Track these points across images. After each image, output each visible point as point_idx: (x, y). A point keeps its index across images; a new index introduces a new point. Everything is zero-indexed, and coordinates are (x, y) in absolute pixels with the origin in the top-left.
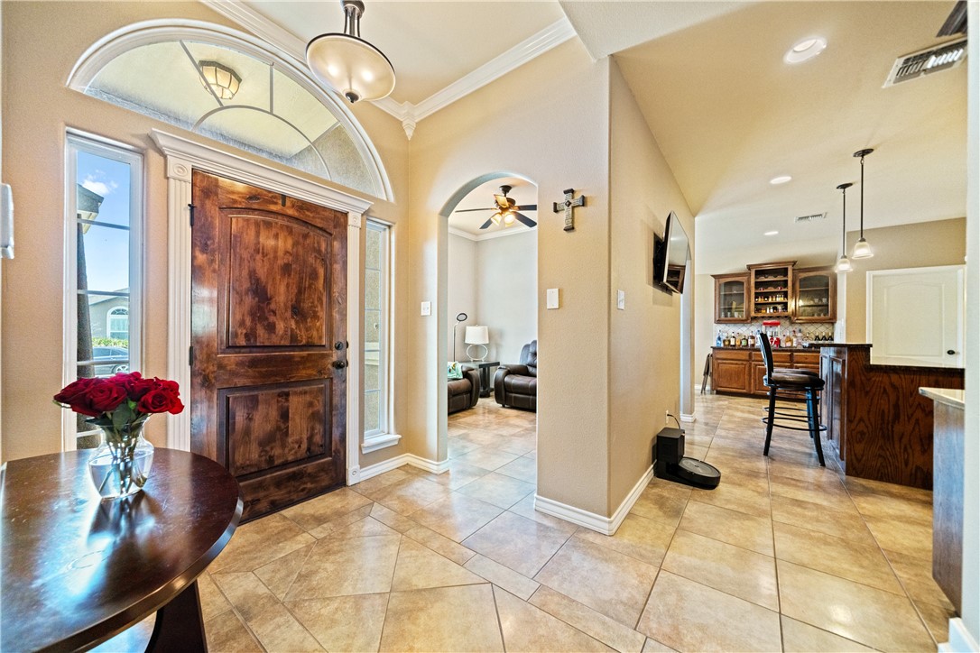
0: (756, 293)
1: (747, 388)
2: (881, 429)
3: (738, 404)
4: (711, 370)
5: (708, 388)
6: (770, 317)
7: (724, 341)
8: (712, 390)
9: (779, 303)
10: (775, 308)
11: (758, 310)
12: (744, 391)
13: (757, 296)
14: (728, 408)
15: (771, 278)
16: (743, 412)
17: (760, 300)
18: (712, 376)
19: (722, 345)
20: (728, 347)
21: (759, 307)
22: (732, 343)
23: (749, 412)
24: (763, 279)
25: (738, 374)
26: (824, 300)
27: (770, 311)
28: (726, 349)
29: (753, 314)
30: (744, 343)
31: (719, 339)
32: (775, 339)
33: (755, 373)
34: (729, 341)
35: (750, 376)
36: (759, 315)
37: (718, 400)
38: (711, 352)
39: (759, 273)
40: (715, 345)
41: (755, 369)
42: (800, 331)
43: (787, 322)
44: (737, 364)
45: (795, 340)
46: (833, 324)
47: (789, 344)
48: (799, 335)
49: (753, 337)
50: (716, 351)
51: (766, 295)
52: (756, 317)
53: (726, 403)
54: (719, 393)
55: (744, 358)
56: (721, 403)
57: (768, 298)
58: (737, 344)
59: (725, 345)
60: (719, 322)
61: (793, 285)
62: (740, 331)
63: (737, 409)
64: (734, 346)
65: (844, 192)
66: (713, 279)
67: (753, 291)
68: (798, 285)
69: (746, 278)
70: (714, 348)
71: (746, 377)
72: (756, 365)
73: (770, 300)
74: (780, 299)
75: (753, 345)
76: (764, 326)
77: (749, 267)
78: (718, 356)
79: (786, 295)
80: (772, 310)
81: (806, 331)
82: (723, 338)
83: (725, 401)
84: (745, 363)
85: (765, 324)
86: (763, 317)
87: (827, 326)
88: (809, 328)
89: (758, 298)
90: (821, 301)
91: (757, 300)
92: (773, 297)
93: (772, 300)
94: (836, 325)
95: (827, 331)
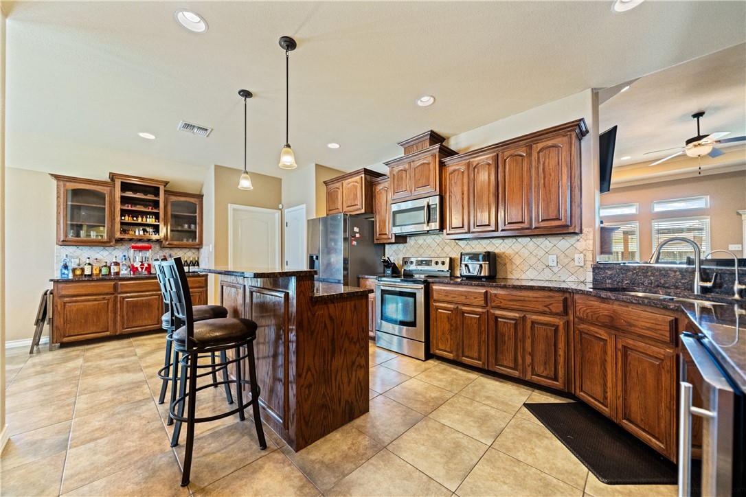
0: (122, 210)
1: (111, 328)
2: (323, 373)
3: (100, 356)
4: (50, 314)
5: (44, 339)
6: (140, 240)
7: (74, 270)
8: (53, 341)
9: (149, 225)
10: (145, 231)
11: (124, 231)
12: (108, 333)
13: (123, 213)
14: (85, 374)
15: (139, 195)
16: (112, 372)
17: (127, 219)
18: (51, 321)
19: (71, 276)
20: (81, 278)
21: (126, 227)
22: (87, 272)
23: (125, 369)
24: (129, 194)
25: (97, 313)
26: (193, 226)
27: (139, 232)
28: (79, 281)
29: (118, 235)
30: (104, 271)
31: (66, 267)
32: (146, 265)
33: (122, 308)
34: (83, 270)
35: (115, 312)
36: (126, 237)
37: (66, 360)
38: (50, 286)
39: (126, 187)
40: (57, 276)
41: (122, 303)
42: (170, 256)
43: (158, 247)
44: (95, 300)
46: (199, 249)
49: (117, 264)
50: (60, 286)
51: (135, 214)
52: (122, 239)
53: (80, 361)
54: (64, 345)
55: (107, 291)
56: (71, 364)
57: (137, 218)
58: (94, 272)
59: (74, 275)
60: (65, 243)
61: (166, 207)
62: (98, 256)
63: (100, 371)
64: (90, 276)
65: (245, 100)
66: (55, 182)
67: (118, 207)
68: (169, 207)
69: (108, 189)
70: (56, 282)
71: (111, 315)
72: (124, 298)
73: (140, 220)
74: (151, 220)
75: (117, 273)
76: (132, 250)
77: (113, 177)
78: (63, 293)
79: (157, 216)
80: (141, 233)
82: (72, 265)
83: (78, 358)
84: (107, 297)
85: (133, 247)
86: (131, 240)
87: (193, 251)
88: (178, 253)
89: (125, 216)
90: (190, 227)
91: (123, 218)
92: (142, 218)
93: (142, 220)
94: (202, 251)
95: (194, 256)
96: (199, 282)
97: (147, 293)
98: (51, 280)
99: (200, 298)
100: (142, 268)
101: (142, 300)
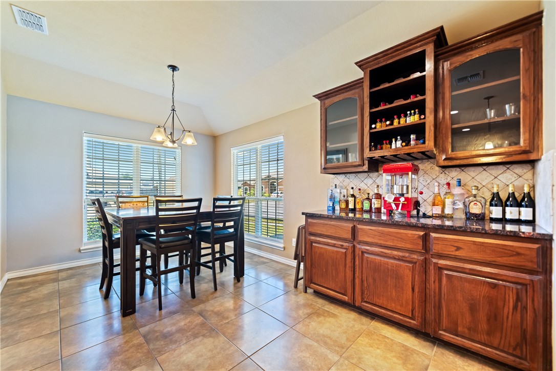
0: (371, 114)
4: (302, 251)
7: (340, 203)
9: (410, 128)
10: (404, 138)
13: (374, 117)
17: (379, 126)
18: (305, 262)
19: (326, 211)
24: (382, 85)
26: (509, 110)
29: (367, 153)
30: (366, 207)
33: (360, 267)
34: (347, 202)
36: (379, 154)
39: (377, 75)
40: (313, 209)
41: (360, 258)
42: (459, 183)
44: (334, 246)
45: (448, 201)
46: (533, 163)
47: (437, 210)
48: (457, 191)
49: (378, 196)
51: (389, 115)
54: (315, 293)
57: (392, 120)
58: (357, 206)
61: (437, 86)
66: (318, 102)
67: (367, 111)
69: (357, 90)
70: (309, 216)
71: (348, 272)
72: (364, 253)
73: (396, 123)
74: (412, 119)
78: (312, 229)
80: (400, 143)
81: (471, 184)
84: (346, 244)
87: (518, 170)
88: (478, 178)
89: (375, 124)
90: (499, 113)
91: (373, 126)
92: (399, 118)
93: (399, 123)
94: (540, 166)
95: (518, 183)
96: (518, 254)
97: (395, 253)
98: (303, 214)
99: (518, 299)
100: (397, 206)
101: (387, 263)
